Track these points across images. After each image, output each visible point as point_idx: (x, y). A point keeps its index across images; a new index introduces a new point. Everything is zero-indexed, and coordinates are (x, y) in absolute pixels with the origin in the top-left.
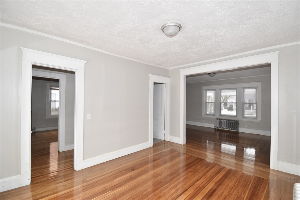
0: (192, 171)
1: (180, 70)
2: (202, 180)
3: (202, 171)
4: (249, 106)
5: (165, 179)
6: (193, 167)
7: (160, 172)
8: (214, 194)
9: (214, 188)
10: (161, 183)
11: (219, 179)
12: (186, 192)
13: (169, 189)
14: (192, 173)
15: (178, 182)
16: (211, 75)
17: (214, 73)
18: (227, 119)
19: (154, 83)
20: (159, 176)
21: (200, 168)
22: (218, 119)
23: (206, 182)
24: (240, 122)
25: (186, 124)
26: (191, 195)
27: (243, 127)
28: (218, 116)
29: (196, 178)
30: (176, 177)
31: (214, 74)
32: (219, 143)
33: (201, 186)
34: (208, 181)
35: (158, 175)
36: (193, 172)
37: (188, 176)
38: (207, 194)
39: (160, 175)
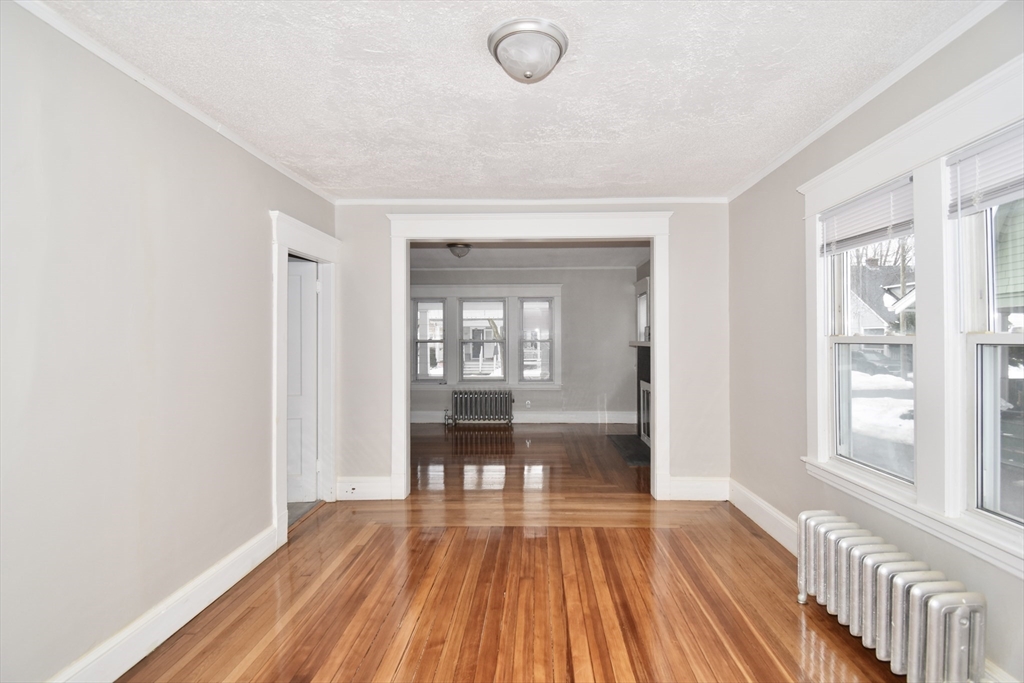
0: (521, 579)
1: (389, 216)
2: (572, 595)
3: (544, 563)
4: (473, 349)
5: (470, 646)
6: (510, 563)
7: (427, 630)
8: (636, 619)
9: (618, 601)
10: (474, 668)
11: (601, 568)
12: (575, 653)
13: (524, 674)
14: (527, 584)
15: (523, 633)
16: (457, 250)
17: (467, 245)
18: (482, 390)
19: (290, 255)
20: (439, 647)
21: (532, 558)
22: (456, 393)
23: (587, 592)
24: (515, 396)
25: (411, 424)
26: (596, 654)
27: (524, 408)
28: (454, 384)
29: (552, 595)
30: (498, 622)
31: (466, 249)
32: (517, 466)
33: (587, 611)
34: (587, 586)
35: (430, 645)
36: (525, 577)
37: (528, 599)
38: (621, 625)
39: (443, 642)
